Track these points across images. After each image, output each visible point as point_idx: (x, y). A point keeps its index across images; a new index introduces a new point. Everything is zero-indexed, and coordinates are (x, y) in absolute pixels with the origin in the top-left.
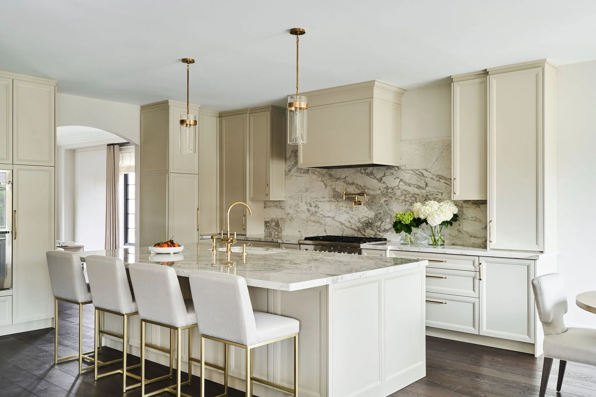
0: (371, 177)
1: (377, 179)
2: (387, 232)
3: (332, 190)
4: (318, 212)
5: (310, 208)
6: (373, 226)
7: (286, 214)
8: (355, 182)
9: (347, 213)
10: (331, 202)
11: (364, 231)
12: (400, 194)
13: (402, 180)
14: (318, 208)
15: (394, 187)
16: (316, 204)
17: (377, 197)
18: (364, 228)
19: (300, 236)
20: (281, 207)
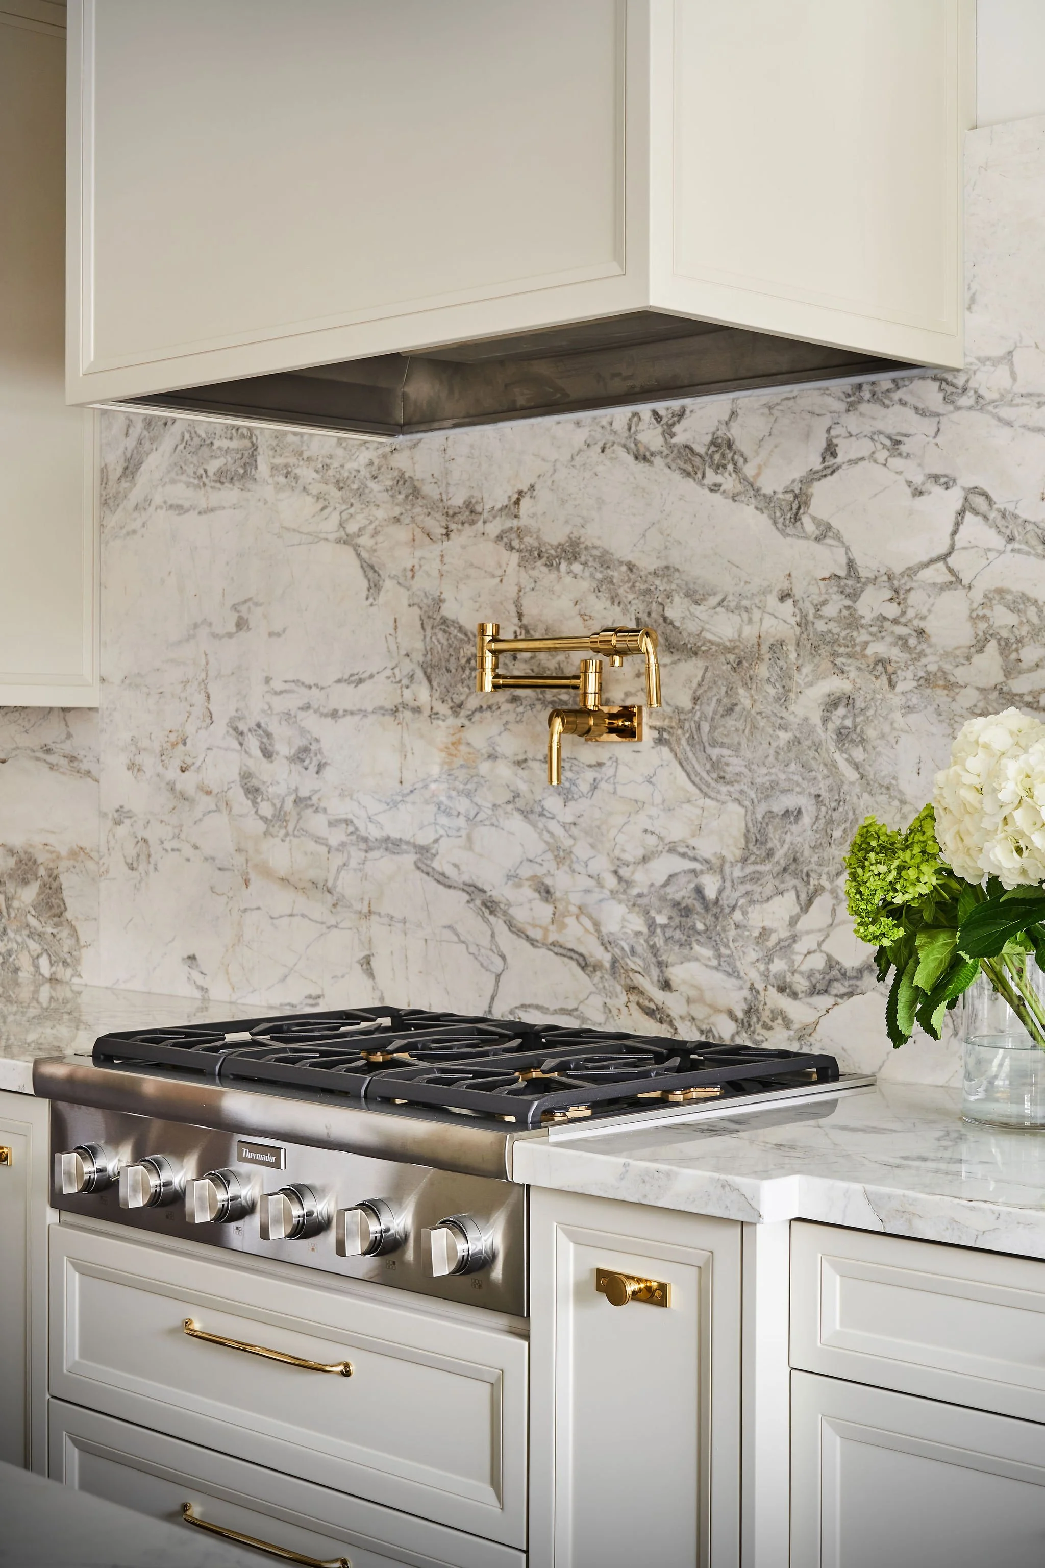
0: (715, 488)
1: (766, 502)
2: (850, 994)
3: (416, 611)
4: (315, 799)
5: (265, 771)
6: (732, 933)
7: (104, 815)
8: (592, 535)
9: (526, 813)
10: (408, 714)
11: (655, 972)
12: (964, 635)
13: (979, 502)
14: (320, 767)
15: (911, 572)
16: (303, 732)
17: (763, 670)
18: (653, 948)
19: (197, 994)
20: (72, 759)
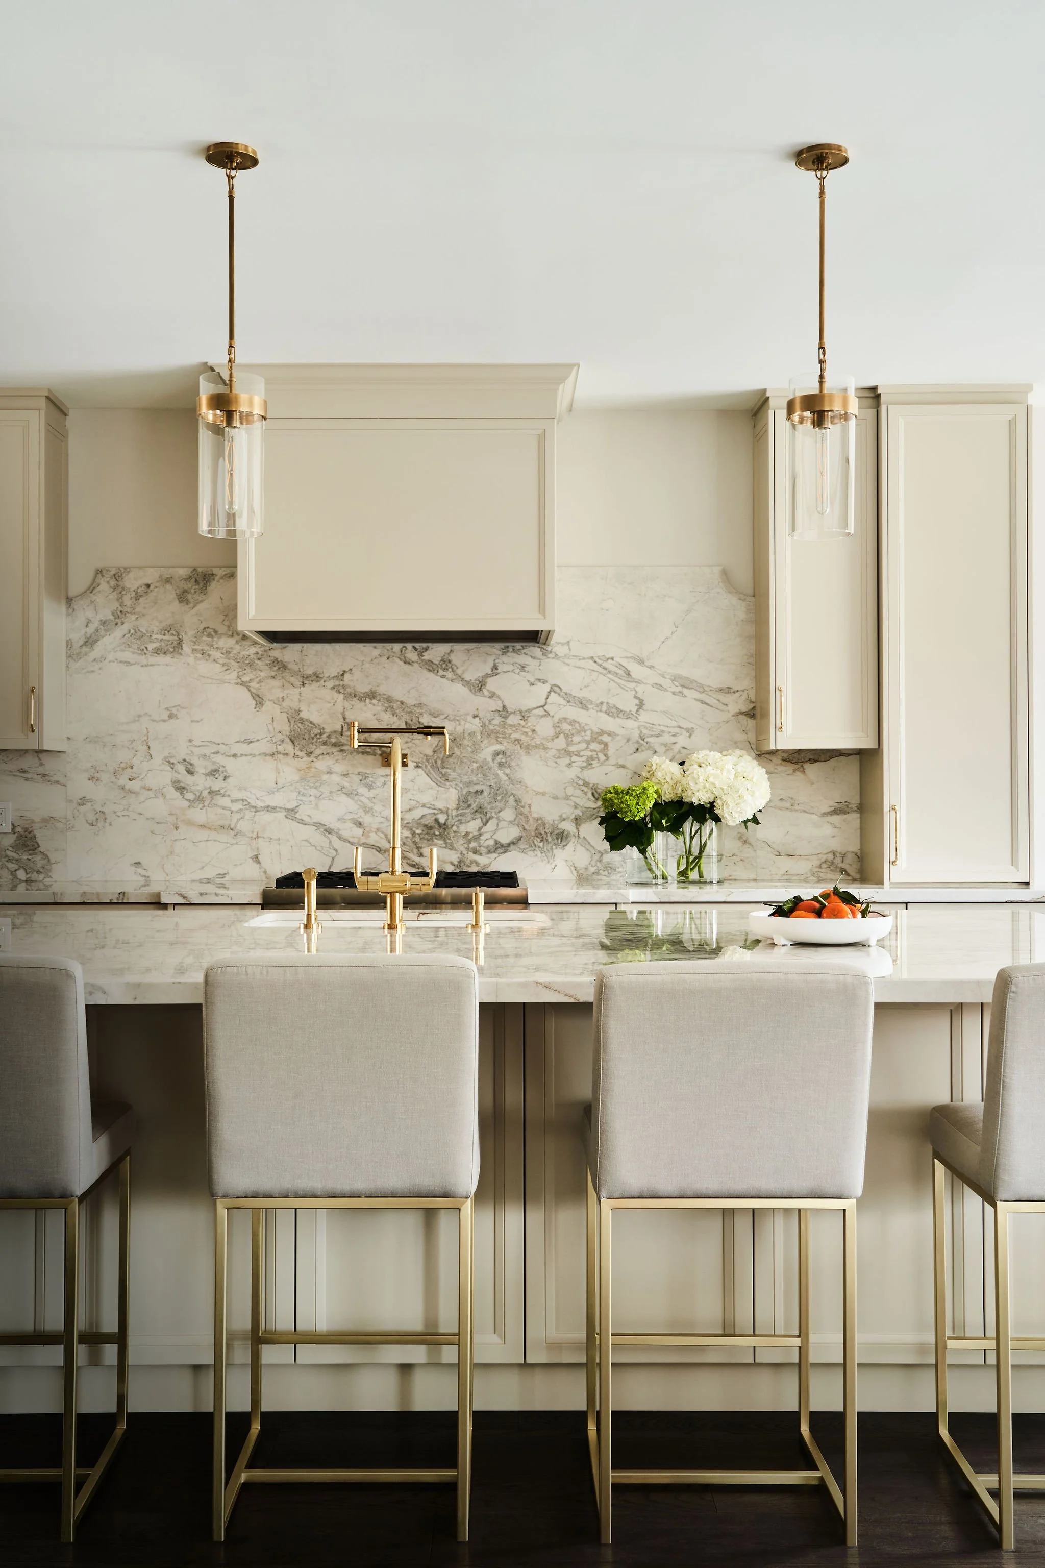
0: (443, 677)
1: (467, 683)
2: (505, 852)
3: (285, 715)
4: (222, 791)
5: (188, 780)
6: (452, 834)
7: (71, 801)
8: (382, 689)
9: (347, 795)
10: (280, 756)
11: (415, 851)
12: (551, 732)
13: (556, 689)
14: (225, 778)
15: (529, 711)
16: (214, 763)
17: (466, 742)
18: (415, 843)
19: (143, 879)
20: (44, 775)
